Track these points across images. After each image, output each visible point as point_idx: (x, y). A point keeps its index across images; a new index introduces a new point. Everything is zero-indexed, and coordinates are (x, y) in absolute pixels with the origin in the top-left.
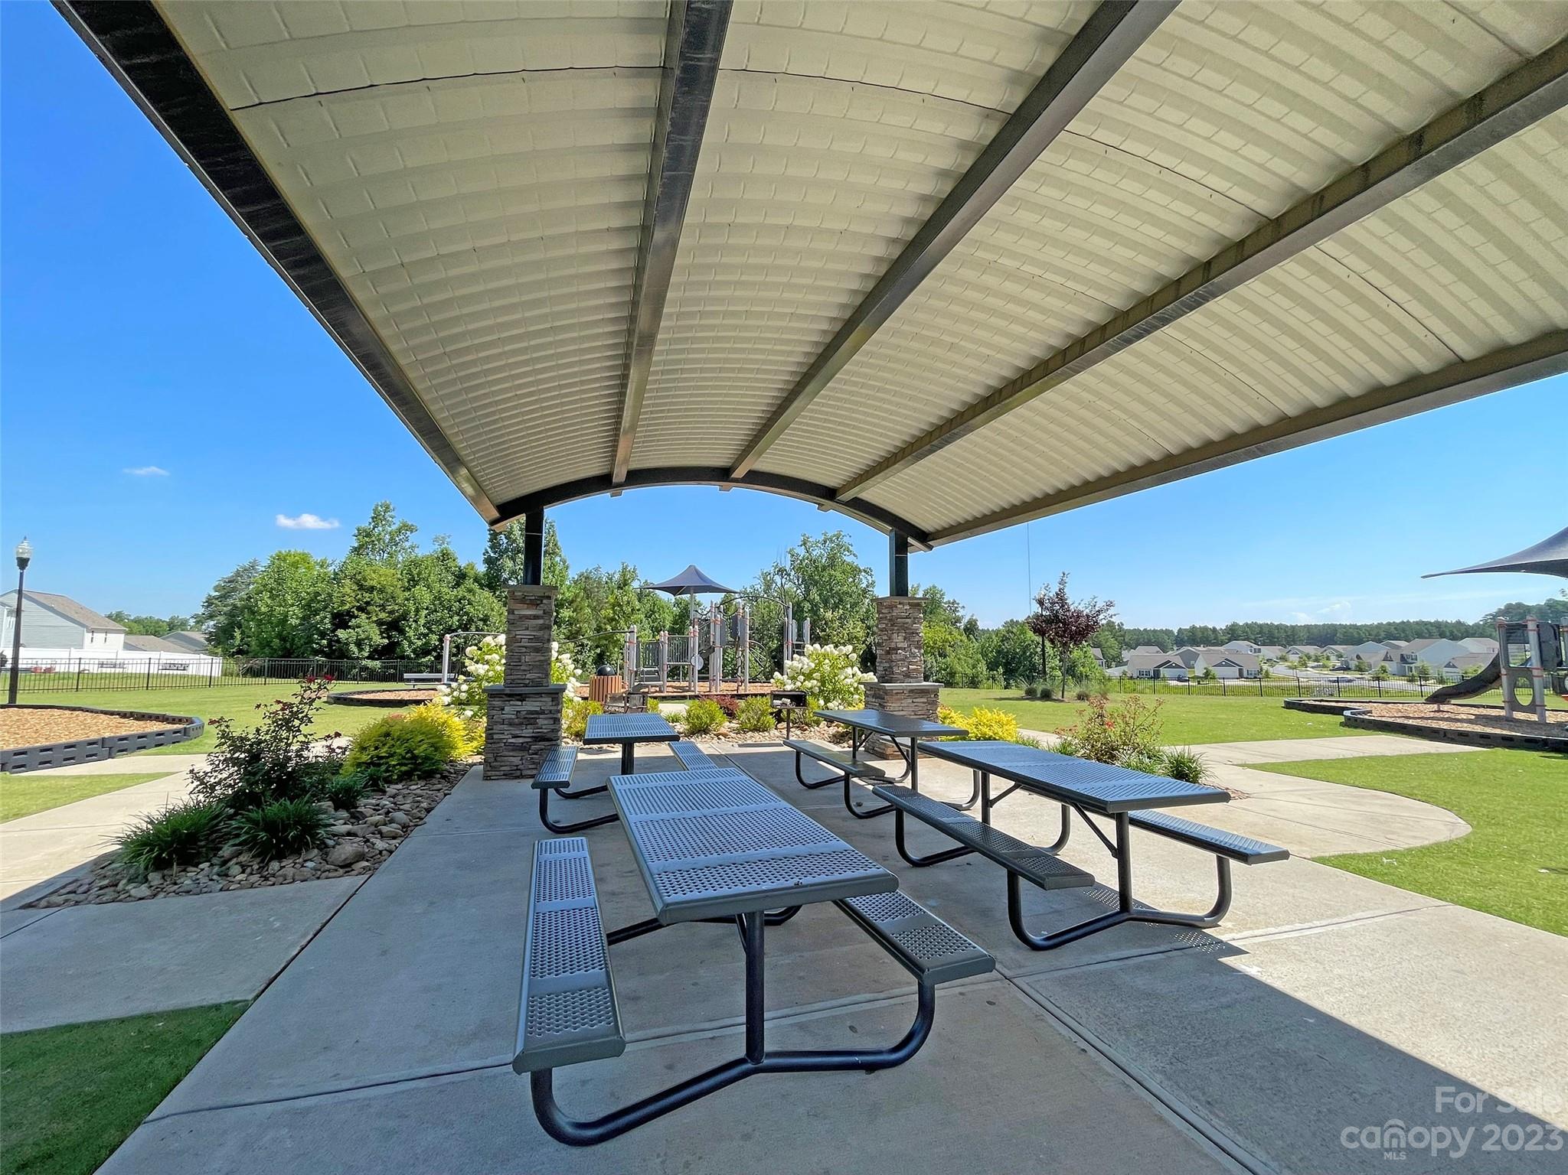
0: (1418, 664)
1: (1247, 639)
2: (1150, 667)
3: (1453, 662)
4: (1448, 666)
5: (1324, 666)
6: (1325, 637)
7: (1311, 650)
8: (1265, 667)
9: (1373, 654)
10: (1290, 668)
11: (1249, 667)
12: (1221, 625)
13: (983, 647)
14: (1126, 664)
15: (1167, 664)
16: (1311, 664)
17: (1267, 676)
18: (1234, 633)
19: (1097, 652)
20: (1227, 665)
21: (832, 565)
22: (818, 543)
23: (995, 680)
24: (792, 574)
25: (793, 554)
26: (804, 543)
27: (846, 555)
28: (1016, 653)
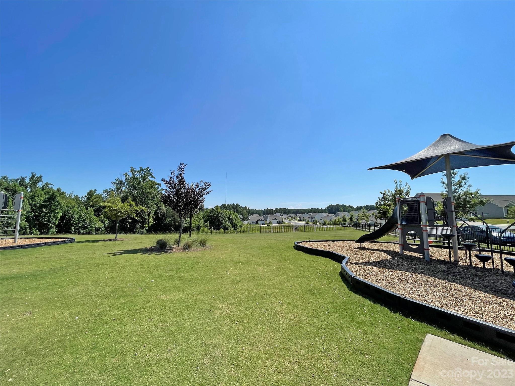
0: (315, 219)
1: (280, 213)
2: (256, 221)
3: (321, 219)
4: (320, 220)
5: (296, 220)
6: (297, 212)
7: (293, 215)
8: (284, 220)
9: (306, 216)
10: (289, 220)
11: (280, 220)
12: (274, 209)
13: (204, 214)
14: (249, 220)
15: (260, 220)
16: (293, 219)
17: (284, 223)
18: (277, 211)
19: (241, 216)
20: (275, 220)
21: (143, 181)
22: (138, 171)
23: (206, 226)
24: (126, 183)
25: (126, 175)
26: (132, 171)
27: (150, 177)
28: (214, 216)
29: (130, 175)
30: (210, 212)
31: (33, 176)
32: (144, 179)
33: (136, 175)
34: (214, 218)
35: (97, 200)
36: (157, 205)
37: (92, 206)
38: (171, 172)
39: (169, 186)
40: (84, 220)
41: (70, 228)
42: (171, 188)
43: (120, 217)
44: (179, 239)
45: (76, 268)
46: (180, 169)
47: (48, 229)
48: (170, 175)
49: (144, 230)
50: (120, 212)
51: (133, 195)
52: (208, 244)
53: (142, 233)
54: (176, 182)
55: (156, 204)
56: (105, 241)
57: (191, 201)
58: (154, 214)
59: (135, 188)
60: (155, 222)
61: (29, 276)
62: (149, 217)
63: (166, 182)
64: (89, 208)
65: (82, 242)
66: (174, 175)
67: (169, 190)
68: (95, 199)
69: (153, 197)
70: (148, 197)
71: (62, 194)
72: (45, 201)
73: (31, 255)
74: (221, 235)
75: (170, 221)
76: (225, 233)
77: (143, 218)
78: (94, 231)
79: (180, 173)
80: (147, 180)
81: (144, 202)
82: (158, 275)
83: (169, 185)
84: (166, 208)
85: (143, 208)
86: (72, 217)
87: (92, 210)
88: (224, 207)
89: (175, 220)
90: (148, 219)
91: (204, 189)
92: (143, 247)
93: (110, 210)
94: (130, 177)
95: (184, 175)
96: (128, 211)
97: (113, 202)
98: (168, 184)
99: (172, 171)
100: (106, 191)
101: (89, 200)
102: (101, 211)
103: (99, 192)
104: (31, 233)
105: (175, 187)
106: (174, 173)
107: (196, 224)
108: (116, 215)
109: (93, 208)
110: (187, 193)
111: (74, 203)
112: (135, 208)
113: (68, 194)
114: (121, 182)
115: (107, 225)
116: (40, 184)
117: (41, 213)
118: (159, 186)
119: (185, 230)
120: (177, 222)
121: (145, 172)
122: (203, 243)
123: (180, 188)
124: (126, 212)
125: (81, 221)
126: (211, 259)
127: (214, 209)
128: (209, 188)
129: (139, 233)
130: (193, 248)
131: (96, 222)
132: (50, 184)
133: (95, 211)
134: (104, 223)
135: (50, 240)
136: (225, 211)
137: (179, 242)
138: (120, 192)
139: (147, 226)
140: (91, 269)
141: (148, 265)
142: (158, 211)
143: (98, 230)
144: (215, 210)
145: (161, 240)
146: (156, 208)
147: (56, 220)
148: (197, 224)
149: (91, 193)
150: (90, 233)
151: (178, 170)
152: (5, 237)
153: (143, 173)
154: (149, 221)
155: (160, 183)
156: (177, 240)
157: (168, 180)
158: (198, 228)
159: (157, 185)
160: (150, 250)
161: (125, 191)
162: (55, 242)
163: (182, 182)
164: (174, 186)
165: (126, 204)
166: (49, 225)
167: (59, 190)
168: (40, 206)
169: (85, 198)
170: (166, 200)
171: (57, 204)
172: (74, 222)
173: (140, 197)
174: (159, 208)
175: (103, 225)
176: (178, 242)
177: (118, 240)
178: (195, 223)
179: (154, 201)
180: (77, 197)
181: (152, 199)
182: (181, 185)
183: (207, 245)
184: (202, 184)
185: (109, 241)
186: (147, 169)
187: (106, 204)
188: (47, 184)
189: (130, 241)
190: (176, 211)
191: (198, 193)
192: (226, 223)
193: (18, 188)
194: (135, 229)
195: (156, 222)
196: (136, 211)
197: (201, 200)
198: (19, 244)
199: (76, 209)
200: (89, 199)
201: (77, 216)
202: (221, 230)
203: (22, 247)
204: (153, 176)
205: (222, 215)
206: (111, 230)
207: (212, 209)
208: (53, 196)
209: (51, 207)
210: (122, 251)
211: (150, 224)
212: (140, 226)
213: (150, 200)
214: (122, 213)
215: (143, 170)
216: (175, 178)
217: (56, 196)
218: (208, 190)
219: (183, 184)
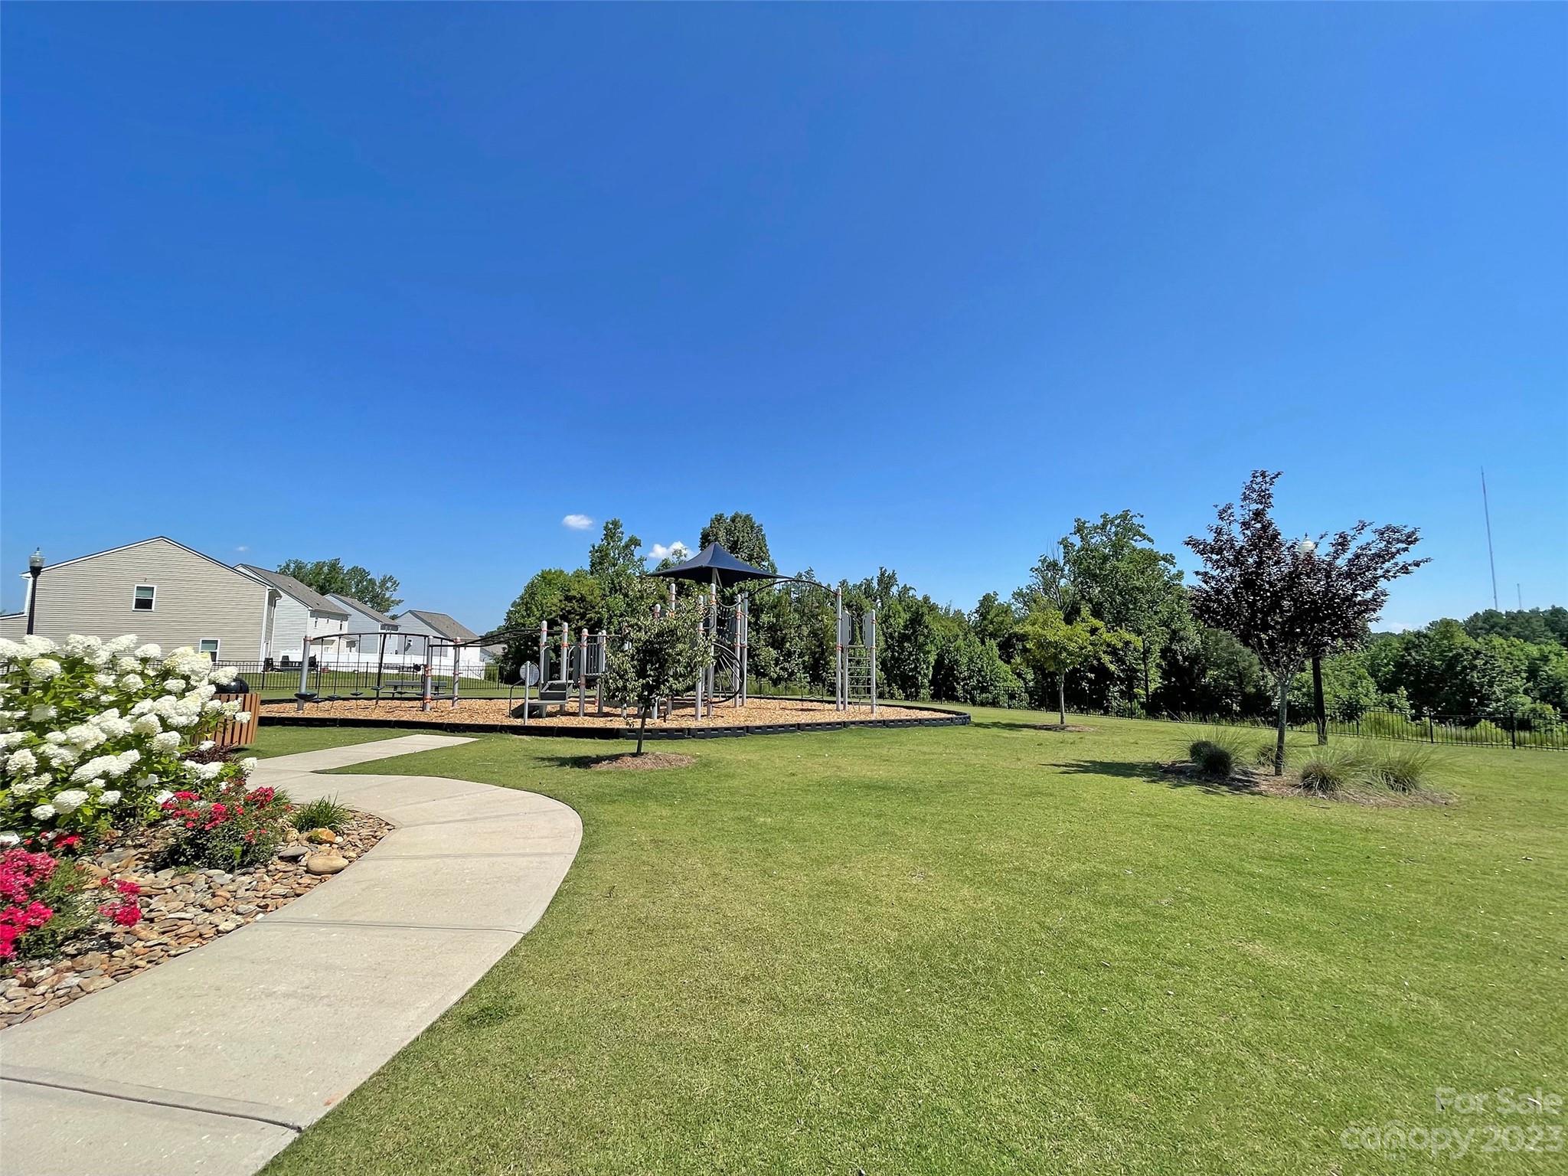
13: (1374, 658)
21: (1116, 554)
22: (1096, 528)
23: (1391, 706)
24: (1067, 568)
25: (1066, 544)
26: (1079, 530)
27: (1136, 541)
28: (1433, 666)
29: (1076, 541)
30: (1407, 649)
31: (882, 575)
32: (1117, 548)
33: (1093, 541)
34: (1430, 674)
35: (1002, 619)
36: (1168, 627)
37: (993, 635)
38: (1217, 510)
39: (1217, 561)
40: (980, 671)
41: (954, 689)
42: (1223, 567)
43: (1066, 665)
44: (1280, 748)
45: (986, 789)
46: (1254, 496)
47: (918, 687)
48: (1216, 522)
49: (1135, 703)
50: (1065, 650)
51: (1090, 600)
52: (1430, 782)
53: (1132, 714)
54: (1240, 541)
55: (1165, 624)
56: (1035, 727)
57: (1316, 608)
58: (1163, 656)
59: (1094, 577)
60: (1170, 682)
61: (905, 791)
62: (1145, 664)
63: (1201, 547)
64: (987, 640)
65: (986, 726)
66: (1231, 518)
67: (1216, 573)
68: (997, 615)
69: (1155, 602)
70: (1135, 601)
71: (933, 608)
72: (906, 627)
73: (902, 744)
74: (1494, 750)
75: (1224, 678)
76: (1515, 743)
77: (1128, 666)
78: (1004, 699)
79: (1254, 507)
80: (1126, 551)
81: (1127, 620)
82: (1220, 863)
83: (1215, 557)
84: (1201, 634)
85: (1127, 636)
86: (956, 662)
87: (992, 644)
88: (1488, 623)
89: (1241, 677)
90: (1146, 672)
91: (1381, 557)
92: (1147, 760)
93: (1040, 645)
94: (1076, 548)
95: (1270, 514)
96: (1086, 647)
97: (1045, 623)
98: (1212, 553)
99: (1221, 508)
100: (1018, 595)
101: (985, 619)
102: (1013, 646)
103: (1004, 598)
104: (892, 696)
105: (1238, 561)
106: (1229, 511)
107: (1336, 696)
108: (1055, 657)
109: (995, 639)
110: (1293, 578)
111: (956, 631)
112: (1107, 636)
113: (942, 609)
114: (1053, 566)
115: (1031, 684)
116: (894, 590)
117: (902, 653)
118: (1167, 564)
119: (1297, 716)
120: (1248, 683)
121: (1118, 526)
122: (1402, 778)
123: (1259, 564)
124: (1081, 649)
125: (974, 672)
126: (1463, 854)
127: (1425, 636)
128: (1406, 549)
129: (1121, 713)
130: (1350, 787)
131: (1007, 675)
132: (911, 588)
133: (1001, 646)
134: (1024, 679)
135: (926, 715)
136: (1497, 641)
137: (1278, 757)
138: (1055, 593)
139: (1142, 692)
140: (1019, 801)
141: (1175, 822)
142: (1173, 647)
143: (1012, 696)
144: (1431, 640)
145: (1206, 744)
146: (1168, 636)
147: (928, 668)
148: (1344, 694)
149: (987, 602)
150: (994, 703)
151: (1245, 499)
152: (858, 701)
153: (1113, 529)
154: (1146, 676)
155: (1171, 555)
156: (1270, 750)
157: (1210, 538)
158: (1351, 712)
159: (1162, 562)
160: (1171, 772)
161: (1066, 591)
162: (934, 720)
163: (1265, 538)
164: (1236, 558)
165: (1080, 629)
166: (917, 679)
167: (926, 599)
168: (899, 637)
169: (976, 615)
170: (1205, 608)
171: (926, 631)
172: (960, 673)
173: (1111, 603)
174: (1175, 636)
175: (1021, 684)
176: (1276, 757)
177: (1069, 729)
178: (1334, 692)
179: (1156, 613)
180: (958, 613)
181: (1149, 607)
182: (1261, 552)
183: (1421, 786)
184: (1367, 536)
185: (1046, 729)
186: (1124, 516)
187: (1029, 628)
188: (906, 589)
189: (1101, 734)
190: (1253, 647)
191: (1349, 575)
192: (1514, 699)
193: (866, 602)
194: (1107, 700)
195: (1173, 679)
196: (1109, 645)
197: (1364, 602)
198: (879, 718)
199: (960, 642)
200: (983, 616)
201: (965, 660)
202: (1485, 727)
203: (885, 724)
204: (1144, 537)
205: (1479, 662)
206: (1044, 697)
207: (1418, 635)
208: (917, 613)
209: (916, 638)
210: (1086, 762)
211: (1152, 687)
212: (1121, 692)
213: (1142, 612)
214: (1070, 654)
215: (1112, 522)
216: (1236, 530)
217: (922, 615)
218: (1400, 559)
219: (1270, 545)
